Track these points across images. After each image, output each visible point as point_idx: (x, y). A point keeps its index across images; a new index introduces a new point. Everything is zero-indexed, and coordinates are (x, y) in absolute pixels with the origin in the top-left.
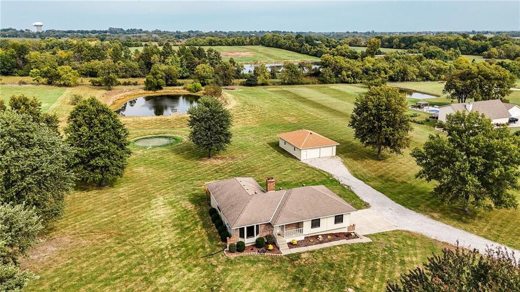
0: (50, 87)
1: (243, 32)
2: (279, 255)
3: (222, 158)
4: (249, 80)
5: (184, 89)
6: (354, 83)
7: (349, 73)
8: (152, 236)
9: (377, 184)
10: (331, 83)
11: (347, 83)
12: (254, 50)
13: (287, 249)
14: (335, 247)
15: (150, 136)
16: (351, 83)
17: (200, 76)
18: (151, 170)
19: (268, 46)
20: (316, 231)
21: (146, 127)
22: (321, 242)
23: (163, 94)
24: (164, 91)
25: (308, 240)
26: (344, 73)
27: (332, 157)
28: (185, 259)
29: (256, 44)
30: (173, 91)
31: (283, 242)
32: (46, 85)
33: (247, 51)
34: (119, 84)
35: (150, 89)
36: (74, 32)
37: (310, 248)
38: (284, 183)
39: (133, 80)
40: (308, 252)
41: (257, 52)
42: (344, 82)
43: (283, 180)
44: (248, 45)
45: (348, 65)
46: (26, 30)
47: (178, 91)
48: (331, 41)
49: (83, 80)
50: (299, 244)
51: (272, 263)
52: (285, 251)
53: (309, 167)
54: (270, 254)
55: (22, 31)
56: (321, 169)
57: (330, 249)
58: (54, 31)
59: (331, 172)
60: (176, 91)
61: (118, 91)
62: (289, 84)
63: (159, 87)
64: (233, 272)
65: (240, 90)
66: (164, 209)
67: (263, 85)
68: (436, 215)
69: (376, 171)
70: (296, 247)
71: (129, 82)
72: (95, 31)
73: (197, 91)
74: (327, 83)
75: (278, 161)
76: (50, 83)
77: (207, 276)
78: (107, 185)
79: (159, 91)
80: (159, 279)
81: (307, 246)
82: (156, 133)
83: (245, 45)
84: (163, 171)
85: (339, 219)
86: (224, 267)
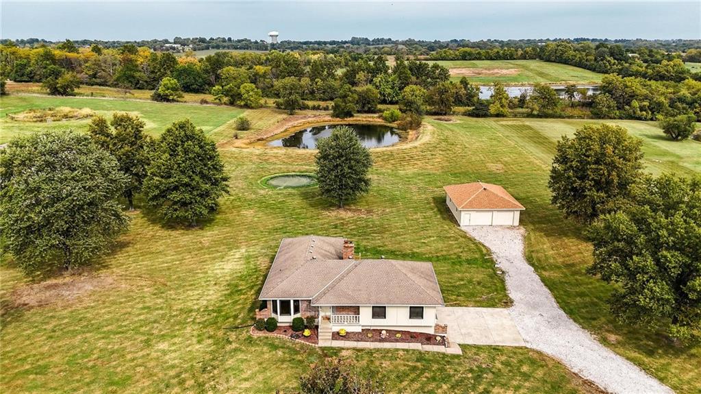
0: (231, 108)
1: (529, 40)
2: (313, 345)
3: (355, 211)
4: (476, 109)
5: (379, 117)
6: (652, 119)
7: (645, 103)
8: (196, 292)
9: (554, 275)
10: (611, 118)
11: (639, 119)
12: (523, 67)
13: (329, 339)
14: (397, 350)
15: (293, 173)
16: (646, 119)
17: (406, 101)
18: (260, 214)
19: (548, 60)
20: (379, 322)
21: (296, 162)
22: (382, 340)
23: (351, 123)
24: (355, 118)
25: (366, 334)
26: (635, 103)
27: (512, 228)
28: (205, 327)
29: (532, 58)
30: (364, 119)
31: (327, 329)
32: (228, 105)
33: (512, 68)
34: (305, 107)
35: (337, 116)
36: (311, 43)
37: (361, 345)
38: (413, 253)
39: (322, 104)
40: (354, 349)
41: (526, 68)
42: (633, 117)
43: (415, 250)
44: (519, 59)
45: (645, 91)
46: (261, 41)
47: (371, 119)
48: (657, 53)
49: (268, 101)
50: (347, 336)
51: (297, 353)
52: (324, 341)
53: (465, 237)
54: (303, 342)
55: (256, 42)
56: (482, 241)
57: (388, 351)
58: (289, 43)
59: (493, 249)
60: (369, 119)
61: (301, 116)
62: (539, 116)
63: (349, 114)
64: (243, 354)
65: (458, 122)
66: (236, 263)
67: (498, 115)
68: (613, 338)
69: (568, 256)
70: (342, 340)
71: (319, 106)
72: (334, 41)
73: (394, 121)
74: (603, 118)
75: (428, 223)
76: (232, 104)
77: (212, 352)
78: (197, 226)
79: (349, 119)
80: (159, 344)
81: (358, 341)
82: (303, 170)
83: (514, 59)
84: (273, 217)
85: (416, 312)
86: (238, 346)
